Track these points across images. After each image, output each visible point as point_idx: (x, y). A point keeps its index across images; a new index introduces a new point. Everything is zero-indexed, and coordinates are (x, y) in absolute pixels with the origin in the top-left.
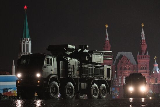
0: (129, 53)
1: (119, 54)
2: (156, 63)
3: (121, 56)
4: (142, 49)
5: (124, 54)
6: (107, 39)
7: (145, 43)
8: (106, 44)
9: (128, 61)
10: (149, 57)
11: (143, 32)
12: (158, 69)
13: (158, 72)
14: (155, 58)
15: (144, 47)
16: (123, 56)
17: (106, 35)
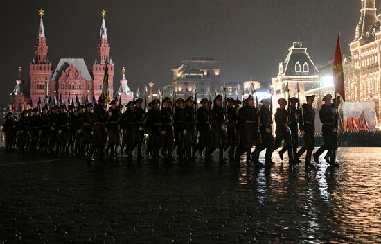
0: (79, 60)
1: (62, 61)
2: (124, 78)
3: (66, 65)
4: (102, 54)
5: (71, 61)
6: (42, 35)
7: (107, 44)
8: (40, 44)
9: (77, 73)
10: (113, 68)
11: (104, 26)
12: (127, 89)
13: (128, 94)
14: (124, 70)
15: (105, 50)
16: (69, 66)
17: (39, 27)
